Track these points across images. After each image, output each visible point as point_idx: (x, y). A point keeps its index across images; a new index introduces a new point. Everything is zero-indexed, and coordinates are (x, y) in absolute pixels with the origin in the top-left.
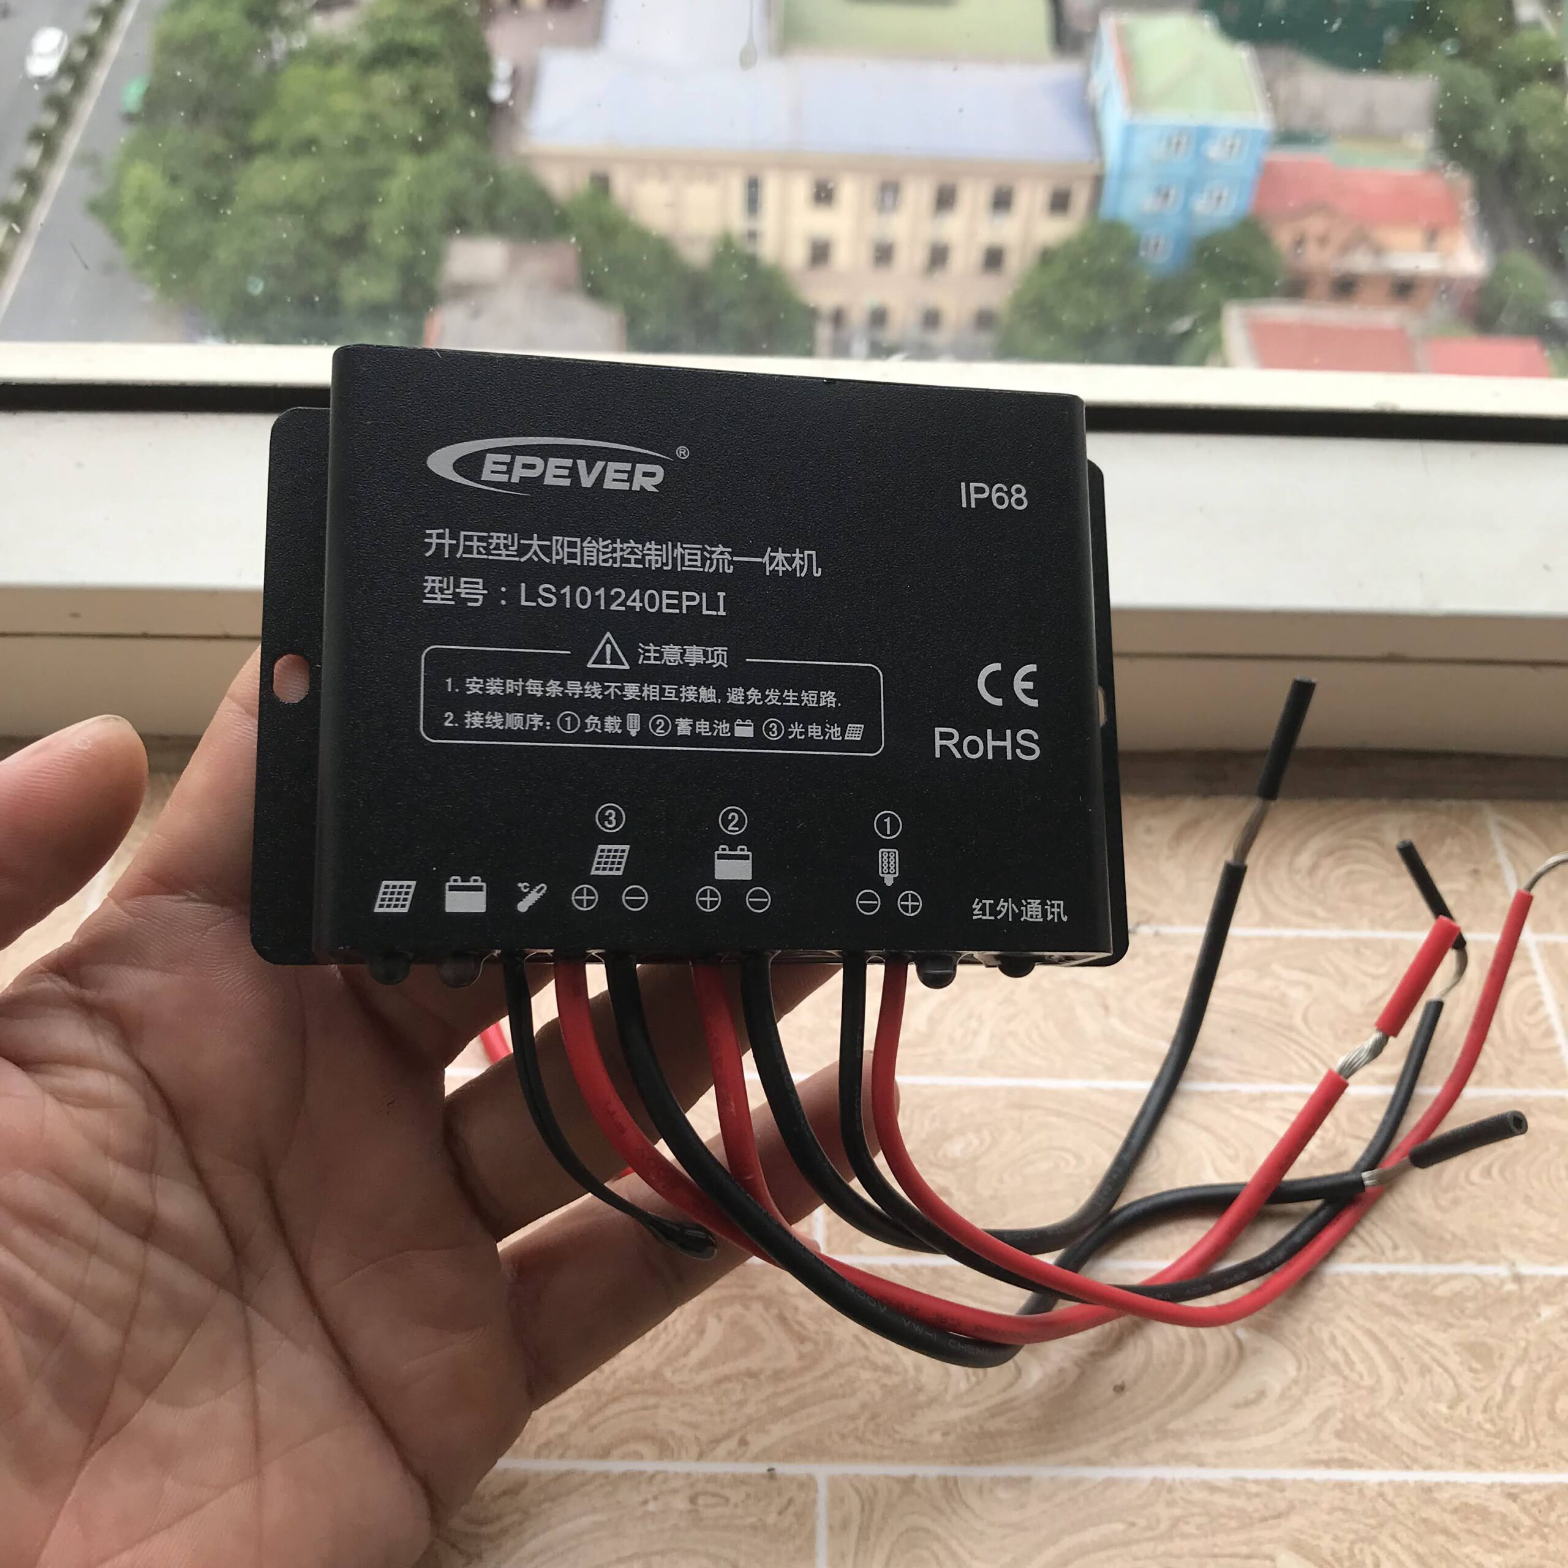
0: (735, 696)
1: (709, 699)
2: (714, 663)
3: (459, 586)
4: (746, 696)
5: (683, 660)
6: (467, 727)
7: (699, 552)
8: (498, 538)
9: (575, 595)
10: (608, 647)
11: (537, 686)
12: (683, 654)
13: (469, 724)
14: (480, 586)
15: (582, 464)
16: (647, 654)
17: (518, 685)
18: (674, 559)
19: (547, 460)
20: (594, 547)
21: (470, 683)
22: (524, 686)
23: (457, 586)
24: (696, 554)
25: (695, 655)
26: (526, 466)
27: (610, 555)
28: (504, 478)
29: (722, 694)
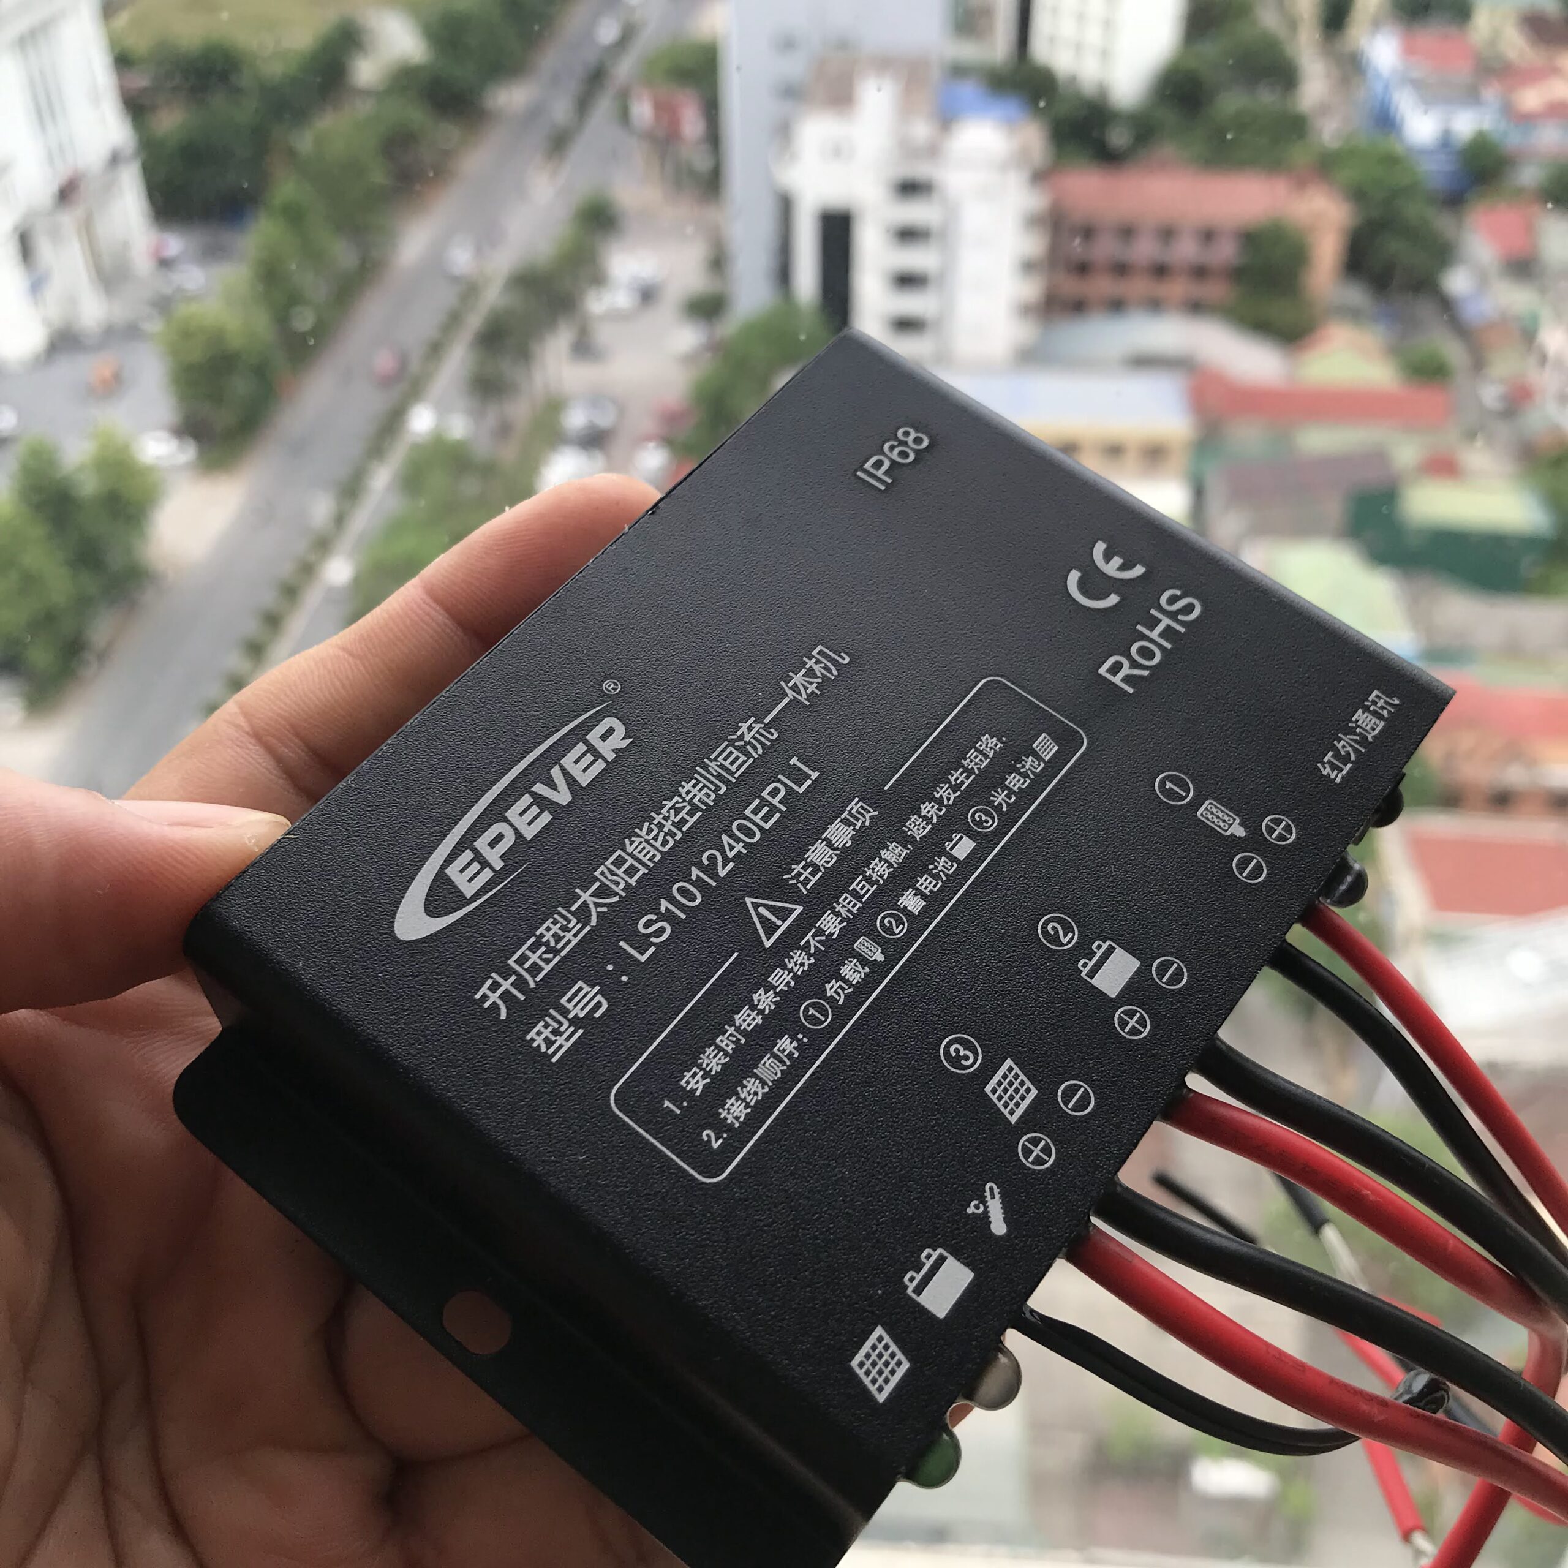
0: (917, 828)
1: (900, 856)
2: (864, 823)
3: (568, 1009)
4: (925, 818)
5: (837, 849)
6: (737, 1125)
7: (730, 749)
8: (547, 931)
9: (678, 901)
10: (761, 910)
11: (749, 1015)
12: (830, 845)
13: (734, 1121)
14: (587, 989)
15: (539, 788)
16: (802, 879)
17: (731, 1035)
18: (719, 776)
19: (506, 818)
20: (641, 842)
21: (688, 1082)
22: (738, 1029)
23: (565, 1012)
24: (731, 753)
25: (840, 834)
26: (493, 844)
27: (662, 835)
28: (487, 874)
29: (905, 840)
